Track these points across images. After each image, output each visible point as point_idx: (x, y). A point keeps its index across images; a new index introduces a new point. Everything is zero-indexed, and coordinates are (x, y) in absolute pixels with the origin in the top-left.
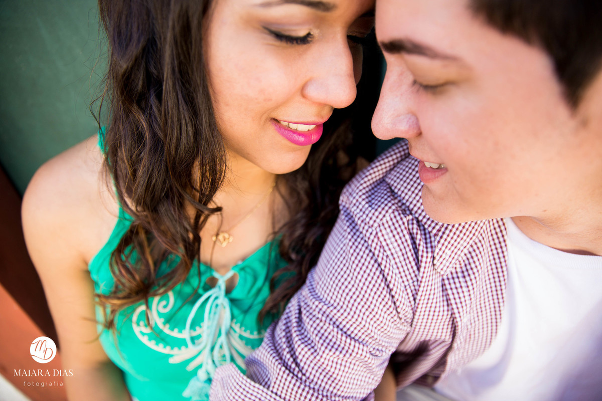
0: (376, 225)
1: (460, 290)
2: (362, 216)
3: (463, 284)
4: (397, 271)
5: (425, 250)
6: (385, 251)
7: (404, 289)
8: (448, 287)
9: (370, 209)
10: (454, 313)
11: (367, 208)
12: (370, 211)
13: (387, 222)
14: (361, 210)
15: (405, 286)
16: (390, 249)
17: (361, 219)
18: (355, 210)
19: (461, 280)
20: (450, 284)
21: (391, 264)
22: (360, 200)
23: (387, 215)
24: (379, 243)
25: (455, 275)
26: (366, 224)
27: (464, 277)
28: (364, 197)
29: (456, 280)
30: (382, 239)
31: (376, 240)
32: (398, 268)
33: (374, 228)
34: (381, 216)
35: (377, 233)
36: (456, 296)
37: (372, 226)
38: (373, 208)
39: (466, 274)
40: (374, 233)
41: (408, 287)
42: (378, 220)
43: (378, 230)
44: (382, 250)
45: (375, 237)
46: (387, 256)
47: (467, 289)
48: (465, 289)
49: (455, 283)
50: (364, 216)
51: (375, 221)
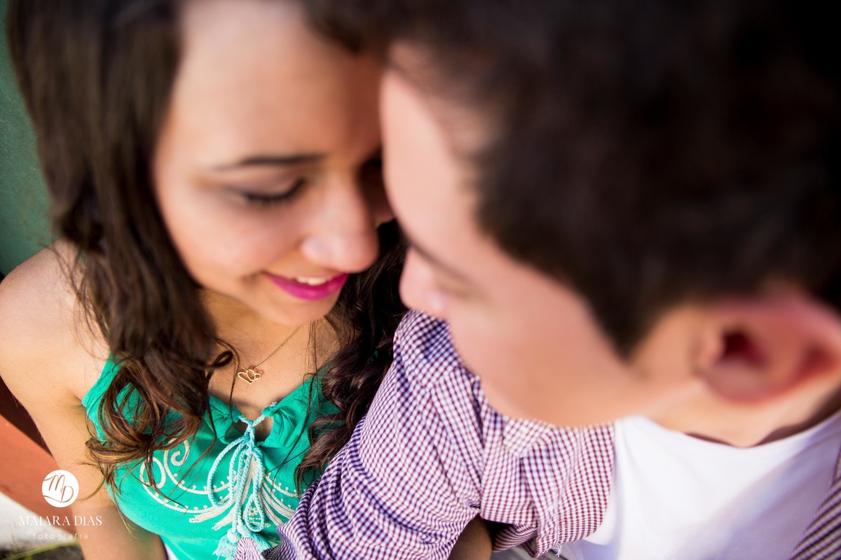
0: (430, 385)
1: (542, 474)
2: (413, 371)
3: (547, 467)
4: (456, 447)
5: (492, 425)
6: (440, 420)
7: (466, 470)
8: (527, 468)
9: (425, 361)
10: (534, 502)
11: (422, 360)
12: (424, 365)
13: (445, 382)
14: (413, 361)
15: (467, 466)
16: (447, 419)
17: (413, 374)
18: (406, 360)
19: (545, 461)
20: (530, 464)
21: (448, 438)
22: (414, 346)
23: (446, 373)
24: (434, 410)
25: (538, 454)
26: (417, 383)
27: (549, 458)
28: (419, 342)
29: (539, 461)
30: (437, 404)
31: (429, 406)
32: (458, 443)
33: (427, 390)
34: (437, 374)
35: (431, 397)
36: (537, 481)
37: (426, 386)
38: (429, 361)
39: (552, 454)
40: (427, 396)
41: (471, 467)
42: (433, 379)
43: (433, 392)
44: (436, 420)
45: (428, 401)
46: (444, 428)
47: (552, 474)
48: (549, 474)
49: (536, 464)
50: (417, 371)
51: (429, 380)
